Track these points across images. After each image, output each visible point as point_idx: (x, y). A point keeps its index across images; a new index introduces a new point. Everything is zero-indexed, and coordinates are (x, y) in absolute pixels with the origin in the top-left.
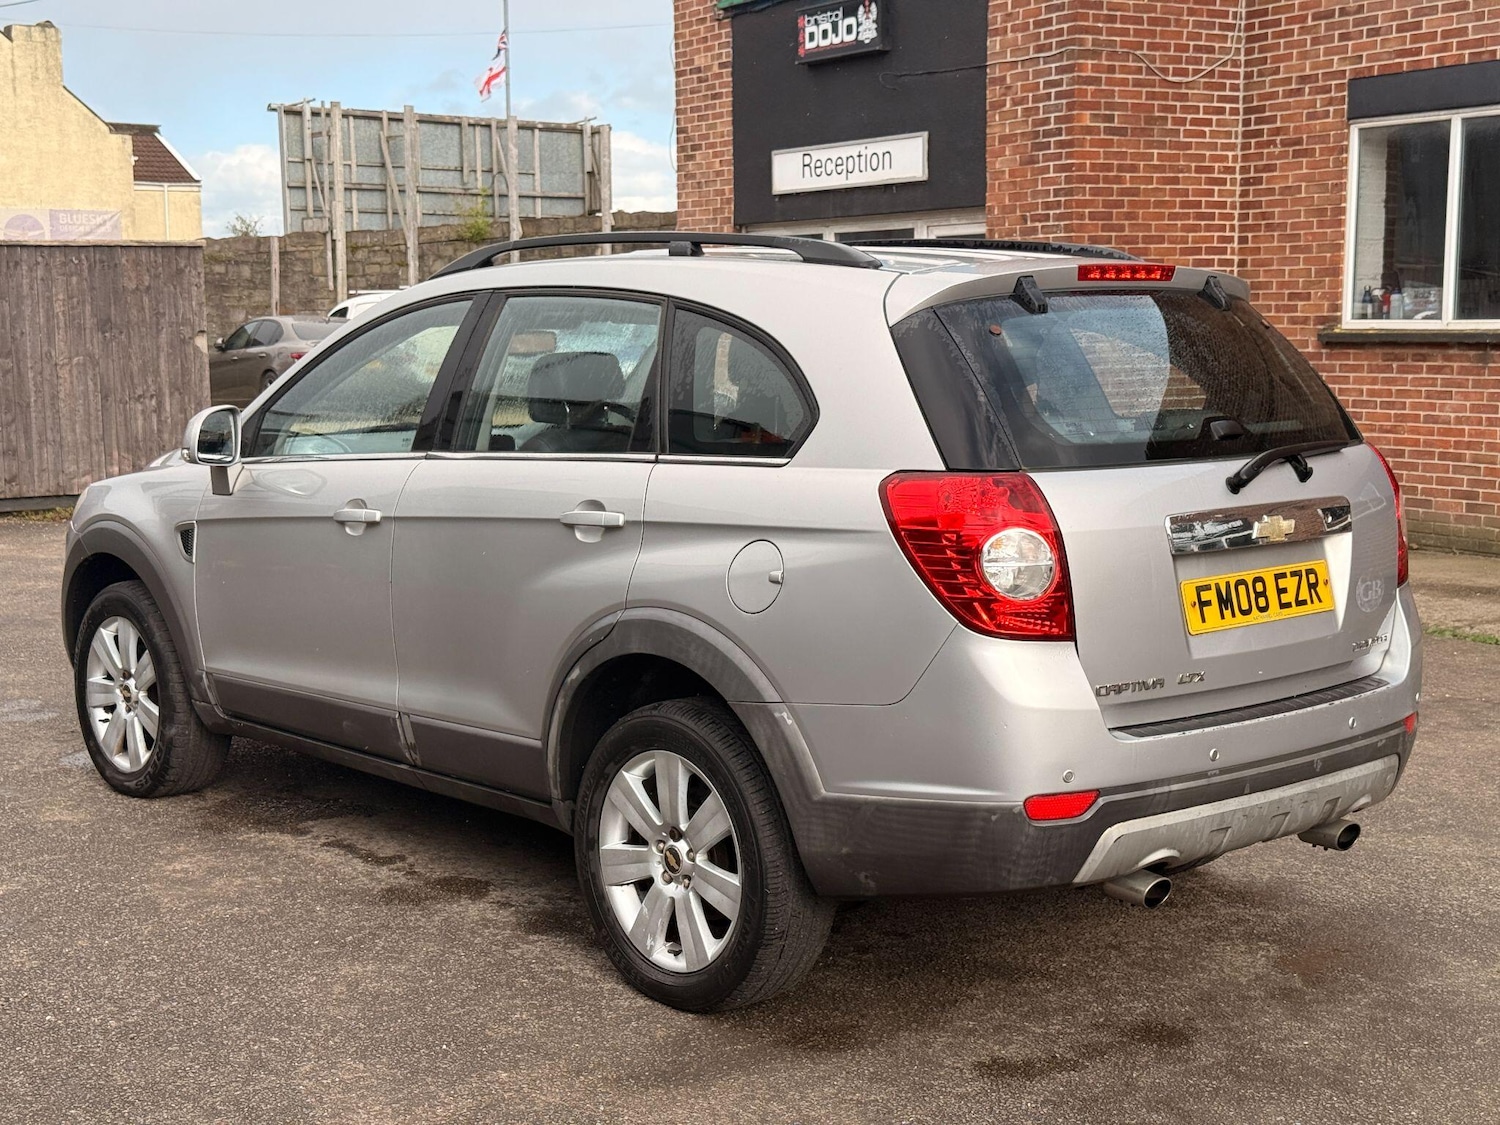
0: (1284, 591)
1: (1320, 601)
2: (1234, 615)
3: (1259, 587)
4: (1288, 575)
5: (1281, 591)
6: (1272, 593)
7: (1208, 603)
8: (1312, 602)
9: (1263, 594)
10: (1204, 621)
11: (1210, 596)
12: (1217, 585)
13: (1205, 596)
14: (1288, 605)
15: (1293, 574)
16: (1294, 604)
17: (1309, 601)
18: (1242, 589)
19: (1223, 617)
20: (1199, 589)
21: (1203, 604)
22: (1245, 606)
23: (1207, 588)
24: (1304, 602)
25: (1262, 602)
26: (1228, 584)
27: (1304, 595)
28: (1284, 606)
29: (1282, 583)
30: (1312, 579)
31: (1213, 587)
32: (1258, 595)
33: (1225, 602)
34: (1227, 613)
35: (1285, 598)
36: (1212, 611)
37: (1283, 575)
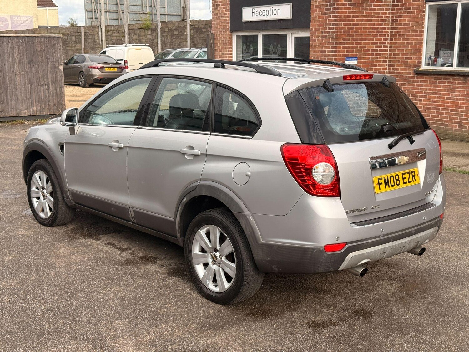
0: (405, 178)
1: (416, 181)
2: (389, 187)
3: (397, 178)
5: (404, 178)
6: (401, 179)
7: (381, 183)
8: (413, 181)
9: (398, 180)
10: (380, 189)
11: (382, 181)
13: (380, 181)
14: (406, 183)
15: (407, 173)
16: (407, 182)
17: (412, 181)
18: (392, 178)
19: (386, 188)
20: (379, 179)
21: (380, 184)
22: (393, 184)
23: (381, 179)
24: (411, 182)
25: (398, 182)
26: (388, 177)
27: (411, 179)
28: (404, 183)
29: (404, 176)
30: (414, 174)
31: (383, 178)
33: (386, 183)
34: (387, 186)
35: (405, 181)
36: (383, 186)
37: (405, 174)
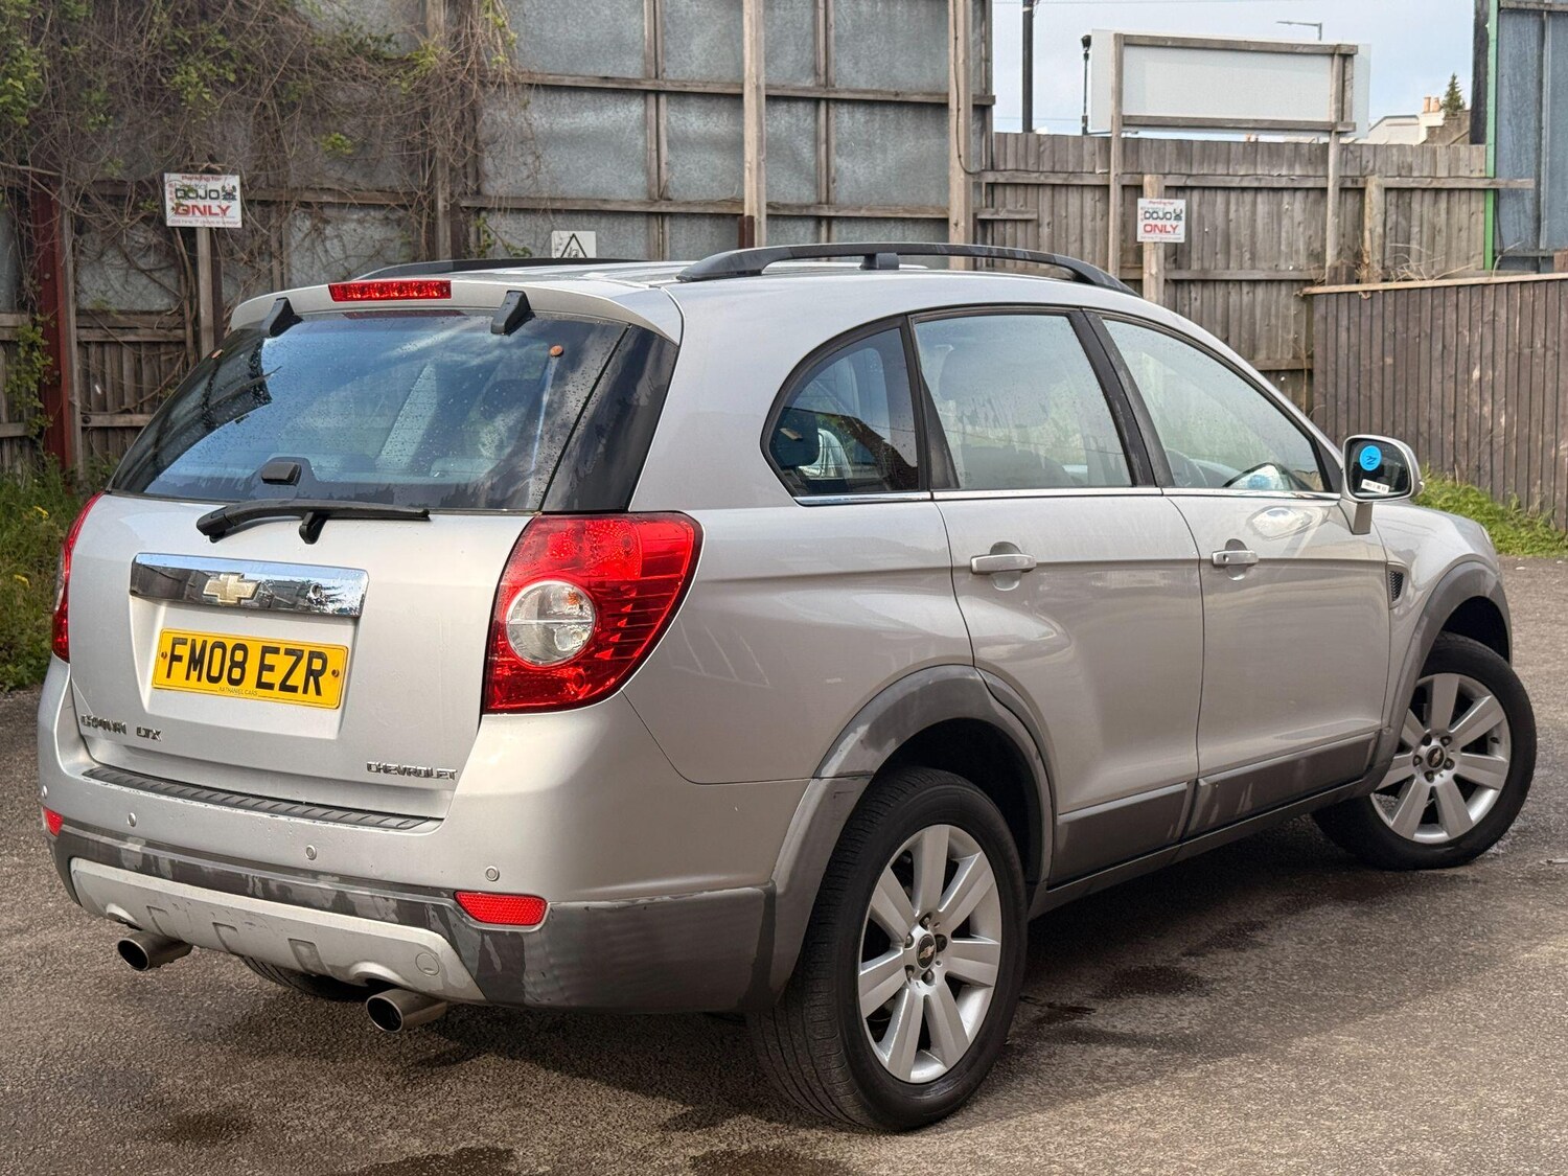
0: (271, 668)
1: (318, 692)
2: (199, 679)
3: (239, 656)
4: (282, 651)
5: (264, 667)
6: (252, 667)
7: (180, 658)
8: (305, 691)
9: (242, 665)
10: (169, 676)
11: (184, 651)
12: (194, 640)
13: (178, 650)
14: (270, 686)
15: (289, 652)
16: (277, 687)
17: (300, 690)
18: (218, 652)
19: (188, 678)
20: (177, 642)
21: (176, 658)
22: (215, 673)
23: (183, 641)
24: (294, 689)
25: (236, 673)
26: (205, 642)
27: (297, 679)
28: (261, 685)
29: (270, 659)
30: (317, 664)
31: (189, 643)
32: (234, 664)
33: (196, 662)
34: (194, 674)
35: (267, 677)
36: (180, 668)
37: (276, 651)
